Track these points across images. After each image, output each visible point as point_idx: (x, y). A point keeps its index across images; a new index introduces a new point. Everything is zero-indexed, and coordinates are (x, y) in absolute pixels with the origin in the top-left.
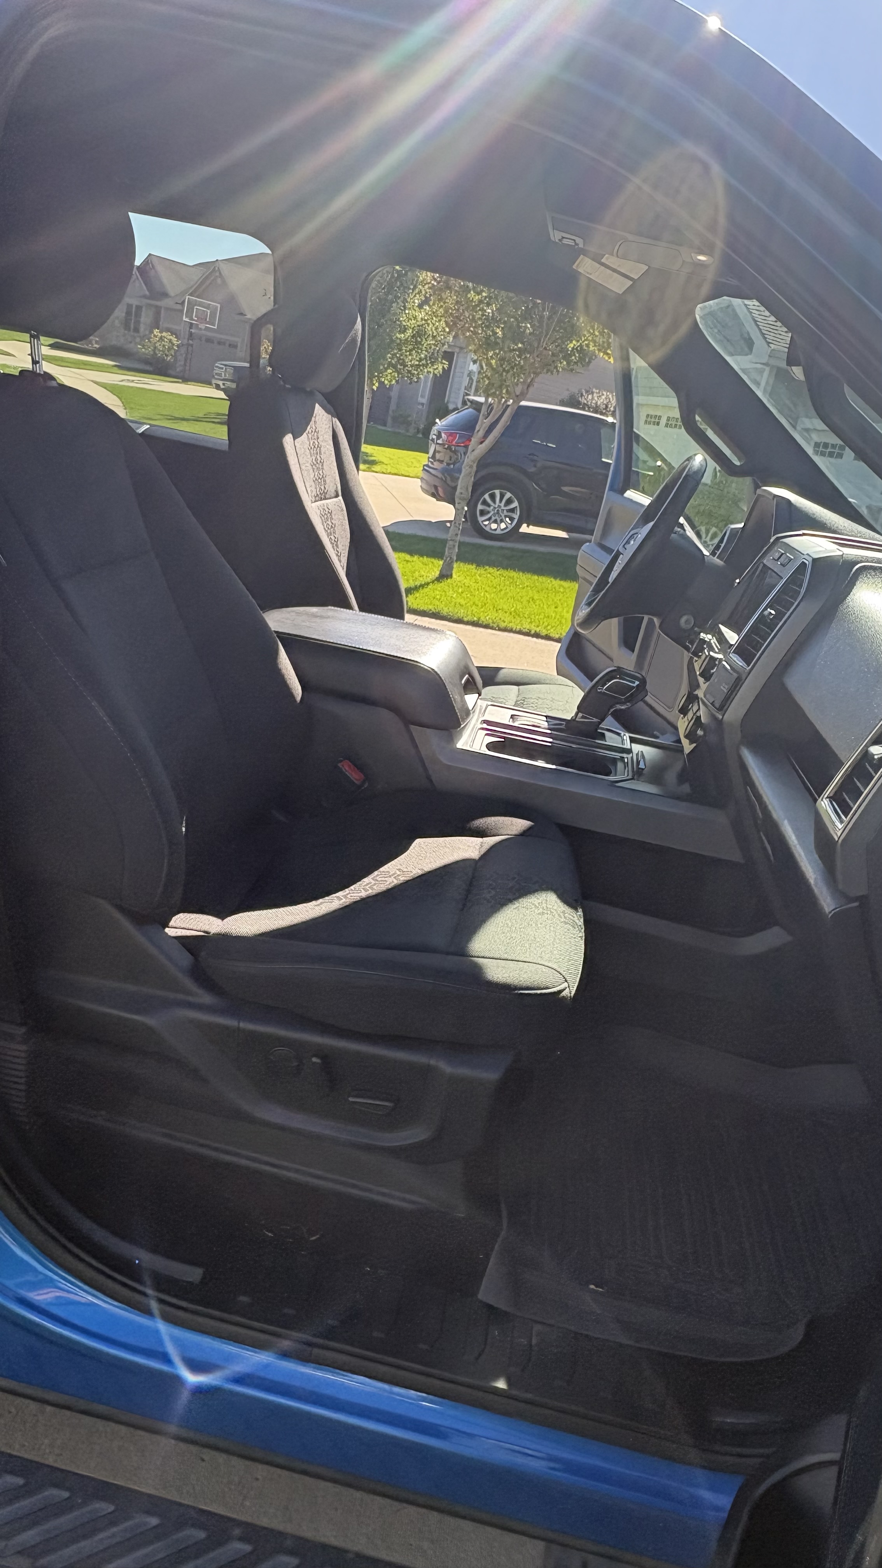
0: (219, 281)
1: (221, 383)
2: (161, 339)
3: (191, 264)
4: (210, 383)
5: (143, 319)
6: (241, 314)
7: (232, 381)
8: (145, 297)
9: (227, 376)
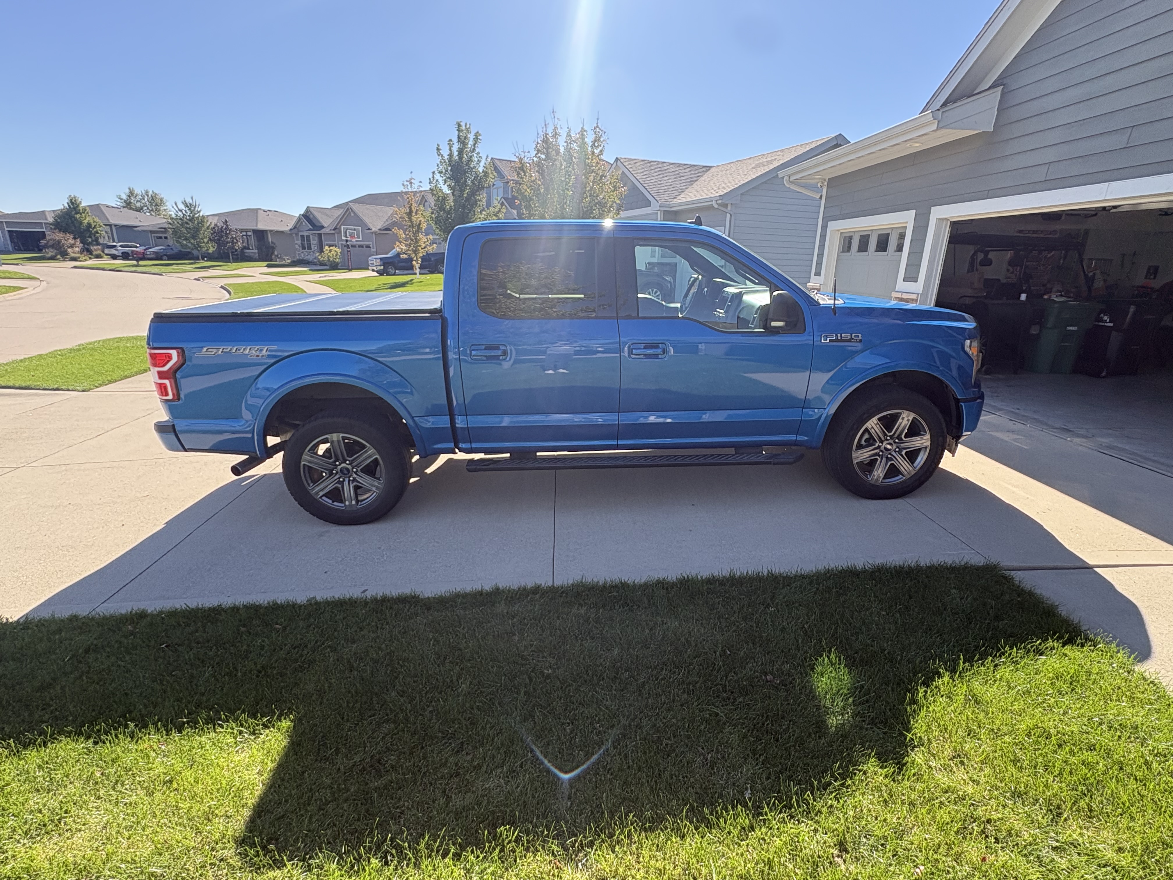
0: (352, 214)
1: (374, 268)
2: (330, 251)
3: (330, 207)
4: (368, 269)
5: (312, 242)
6: (369, 229)
7: (380, 266)
8: (310, 230)
9: (378, 264)
